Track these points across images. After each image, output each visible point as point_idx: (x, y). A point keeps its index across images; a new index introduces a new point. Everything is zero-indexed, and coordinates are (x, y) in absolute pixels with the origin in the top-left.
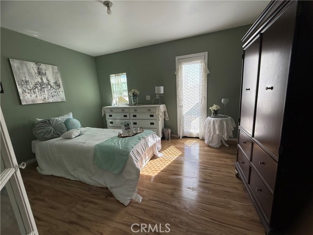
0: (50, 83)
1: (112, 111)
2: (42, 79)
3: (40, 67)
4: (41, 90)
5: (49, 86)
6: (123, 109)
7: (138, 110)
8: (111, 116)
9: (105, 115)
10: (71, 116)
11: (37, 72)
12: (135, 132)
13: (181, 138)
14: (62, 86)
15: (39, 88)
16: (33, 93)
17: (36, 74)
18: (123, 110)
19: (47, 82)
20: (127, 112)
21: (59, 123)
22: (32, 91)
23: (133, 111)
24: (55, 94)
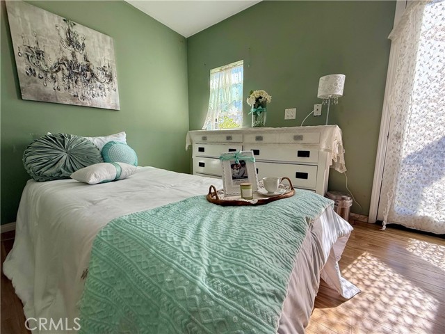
0: (91, 67)
1: (204, 138)
2: (73, 55)
3: (73, 30)
4: (69, 77)
5: (89, 73)
6: (229, 136)
7: (267, 138)
8: (201, 150)
9: (191, 147)
10: (121, 138)
11: (64, 37)
12: (263, 191)
13: (384, 228)
14: (115, 79)
15: (67, 72)
16: (51, 80)
17: (61, 41)
18: (229, 138)
19: (85, 63)
20: (238, 143)
21: (87, 146)
22: (49, 75)
23: (254, 140)
24: (99, 91)
